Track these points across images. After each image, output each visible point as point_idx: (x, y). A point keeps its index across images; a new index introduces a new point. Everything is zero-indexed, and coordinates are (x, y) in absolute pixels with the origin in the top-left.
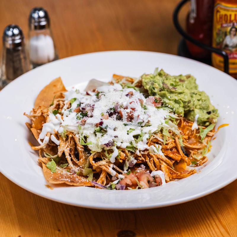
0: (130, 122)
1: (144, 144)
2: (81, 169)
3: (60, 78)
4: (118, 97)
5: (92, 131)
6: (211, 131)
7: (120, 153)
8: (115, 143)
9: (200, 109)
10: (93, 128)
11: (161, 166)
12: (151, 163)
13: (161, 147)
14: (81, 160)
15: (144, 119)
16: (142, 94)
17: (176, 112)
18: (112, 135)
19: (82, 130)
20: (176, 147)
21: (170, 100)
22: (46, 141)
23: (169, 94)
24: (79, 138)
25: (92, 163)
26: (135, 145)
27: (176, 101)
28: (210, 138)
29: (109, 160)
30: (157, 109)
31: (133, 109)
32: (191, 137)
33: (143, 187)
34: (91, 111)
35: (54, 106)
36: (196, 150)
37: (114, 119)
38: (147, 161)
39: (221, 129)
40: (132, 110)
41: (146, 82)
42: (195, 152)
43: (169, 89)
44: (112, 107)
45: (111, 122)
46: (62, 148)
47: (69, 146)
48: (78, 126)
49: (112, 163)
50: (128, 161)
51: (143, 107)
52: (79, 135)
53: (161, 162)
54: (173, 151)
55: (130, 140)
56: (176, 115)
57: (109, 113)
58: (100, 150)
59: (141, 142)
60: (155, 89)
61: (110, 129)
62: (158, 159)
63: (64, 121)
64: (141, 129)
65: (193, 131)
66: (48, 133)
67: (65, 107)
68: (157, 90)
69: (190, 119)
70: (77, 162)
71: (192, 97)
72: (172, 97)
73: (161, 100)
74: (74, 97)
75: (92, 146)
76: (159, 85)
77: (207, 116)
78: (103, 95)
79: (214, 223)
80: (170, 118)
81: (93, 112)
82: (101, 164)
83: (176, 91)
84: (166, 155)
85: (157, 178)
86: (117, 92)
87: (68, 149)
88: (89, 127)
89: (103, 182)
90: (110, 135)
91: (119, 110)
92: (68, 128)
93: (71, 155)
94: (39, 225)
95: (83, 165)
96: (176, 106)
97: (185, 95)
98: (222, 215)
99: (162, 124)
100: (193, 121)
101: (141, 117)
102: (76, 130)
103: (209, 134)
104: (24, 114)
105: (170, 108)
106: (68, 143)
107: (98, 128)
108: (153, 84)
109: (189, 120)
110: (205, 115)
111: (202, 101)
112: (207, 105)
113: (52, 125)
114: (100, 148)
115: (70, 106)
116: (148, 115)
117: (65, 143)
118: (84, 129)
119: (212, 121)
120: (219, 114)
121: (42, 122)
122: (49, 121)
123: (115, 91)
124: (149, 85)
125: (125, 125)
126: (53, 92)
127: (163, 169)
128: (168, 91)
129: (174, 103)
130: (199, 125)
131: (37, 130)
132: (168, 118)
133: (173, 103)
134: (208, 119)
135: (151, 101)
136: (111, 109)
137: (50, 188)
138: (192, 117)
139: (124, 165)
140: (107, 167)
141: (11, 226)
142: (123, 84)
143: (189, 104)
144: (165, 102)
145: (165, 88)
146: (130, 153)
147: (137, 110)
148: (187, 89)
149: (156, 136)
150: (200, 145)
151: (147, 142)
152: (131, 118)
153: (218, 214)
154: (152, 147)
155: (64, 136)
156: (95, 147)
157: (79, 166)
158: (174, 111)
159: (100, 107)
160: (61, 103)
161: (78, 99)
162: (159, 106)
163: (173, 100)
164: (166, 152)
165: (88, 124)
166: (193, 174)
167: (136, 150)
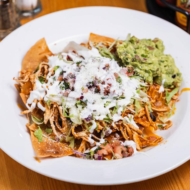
0: (107, 96)
1: (119, 115)
2: (64, 136)
3: (44, 39)
4: (96, 71)
5: (74, 104)
6: (176, 95)
7: (98, 125)
8: (94, 116)
9: (167, 74)
10: (74, 101)
11: (133, 136)
12: (124, 132)
13: (133, 116)
14: (64, 129)
15: (119, 93)
16: (116, 62)
17: (146, 80)
18: (91, 109)
19: (65, 102)
20: (146, 115)
21: (141, 70)
22: (33, 107)
23: (140, 64)
24: (62, 110)
25: (74, 134)
26: (111, 118)
27: (146, 71)
28: (174, 101)
29: (88, 131)
30: (129, 78)
31: (110, 85)
32: (158, 99)
33: (118, 158)
34: (73, 82)
35: (40, 70)
36: (163, 113)
37: (93, 92)
38: (121, 130)
39: (184, 92)
40: (108, 85)
41: (120, 52)
42: (161, 114)
43: (140, 60)
44: (91, 80)
45: (90, 96)
46: (47, 116)
47: (54, 115)
48: (62, 97)
49: (90, 133)
50: (105, 130)
51: (118, 81)
52: (63, 106)
53: (133, 131)
54: (143, 119)
55: (106, 113)
56: (146, 83)
57: (89, 86)
58: (80, 123)
59: (116, 114)
60: (128, 59)
61: (89, 103)
62: (130, 128)
63: (48, 89)
64: (116, 102)
65: (159, 94)
66: (35, 100)
67: (49, 74)
68: (130, 60)
69: (158, 82)
70: (61, 129)
71: (160, 64)
72: (143, 67)
73: (133, 70)
74: (57, 65)
75: (74, 118)
76: (132, 55)
77: (172, 80)
78: (83, 66)
79: (177, 187)
80: (141, 88)
81: (74, 83)
82: (82, 136)
83: (147, 62)
84: (137, 122)
85: (129, 148)
86: (95, 63)
87: (53, 117)
88: (71, 101)
89: (83, 150)
90: (90, 109)
91: (97, 84)
92: (53, 100)
93: (56, 123)
94: (28, 187)
95: (66, 133)
96: (147, 75)
97: (154, 65)
98: (184, 179)
99: (134, 96)
100: (160, 84)
101: (117, 92)
102: (60, 101)
103: (174, 97)
104: (14, 79)
105: (141, 76)
106: (52, 112)
107: (79, 101)
108: (126, 55)
109: (157, 84)
110: (170, 79)
111: (169, 67)
112: (173, 71)
113: (38, 93)
114: (81, 121)
115: (54, 73)
116: (122, 89)
117: (50, 111)
118: (67, 101)
119: (177, 85)
120: (182, 78)
121: (29, 89)
122: (35, 89)
123: (93, 62)
124: (123, 56)
125: (103, 98)
126: (38, 54)
127: (135, 139)
128: (139, 62)
129: (145, 72)
130: (165, 88)
131: (25, 95)
132: (139, 88)
133: (143, 73)
134: (173, 82)
135: (124, 72)
136: (90, 83)
137: (38, 161)
138: (159, 81)
139: (101, 134)
140: (86, 138)
141: (4, 188)
142: (99, 48)
143: (158, 72)
144: (136, 71)
145: (137, 60)
146: (106, 123)
147: (113, 86)
148: (156, 56)
149: (129, 108)
150: (166, 108)
151: (121, 114)
152: (107, 92)
153: (180, 177)
154: (125, 118)
155: (49, 105)
156: (77, 120)
157: (62, 133)
158: (144, 79)
159: (81, 80)
160: (46, 67)
161: (61, 67)
162: (131, 76)
163: (143, 70)
164: (137, 120)
165: (70, 97)
166: (160, 141)
167: (112, 122)
